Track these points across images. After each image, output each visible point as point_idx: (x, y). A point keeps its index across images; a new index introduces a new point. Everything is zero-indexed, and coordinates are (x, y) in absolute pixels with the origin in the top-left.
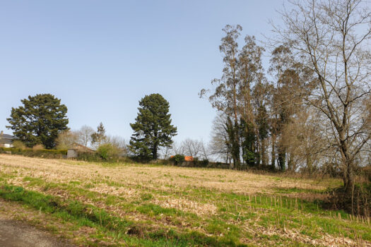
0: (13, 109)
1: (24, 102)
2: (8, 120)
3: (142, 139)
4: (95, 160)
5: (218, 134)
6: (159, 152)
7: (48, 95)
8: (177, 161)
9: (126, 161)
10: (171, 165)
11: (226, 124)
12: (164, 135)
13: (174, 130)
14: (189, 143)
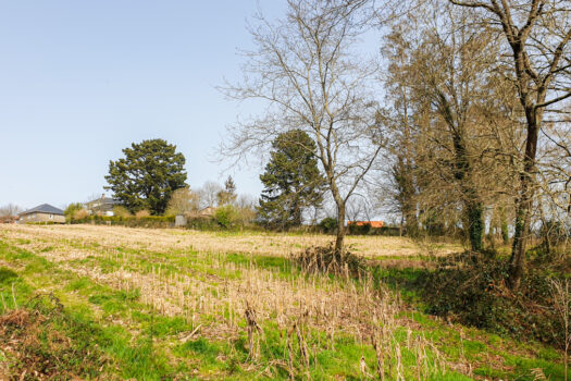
0: (112, 164)
1: (126, 151)
2: (107, 178)
3: (277, 198)
4: (210, 229)
7: (158, 141)
8: (328, 227)
9: (255, 229)
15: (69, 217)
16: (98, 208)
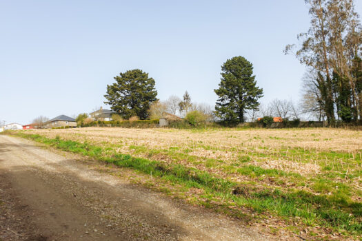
0: (108, 87)
1: (117, 79)
2: (105, 96)
3: (227, 104)
4: (185, 127)
5: (309, 91)
6: (245, 115)
7: (137, 70)
8: (266, 123)
9: (214, 126)
10: (259, 127)
11: (317, 80)
12: (250, 98)
13: (260, 92)
14: (277, 104)
15: (79, 123)
16: (100, 116)
